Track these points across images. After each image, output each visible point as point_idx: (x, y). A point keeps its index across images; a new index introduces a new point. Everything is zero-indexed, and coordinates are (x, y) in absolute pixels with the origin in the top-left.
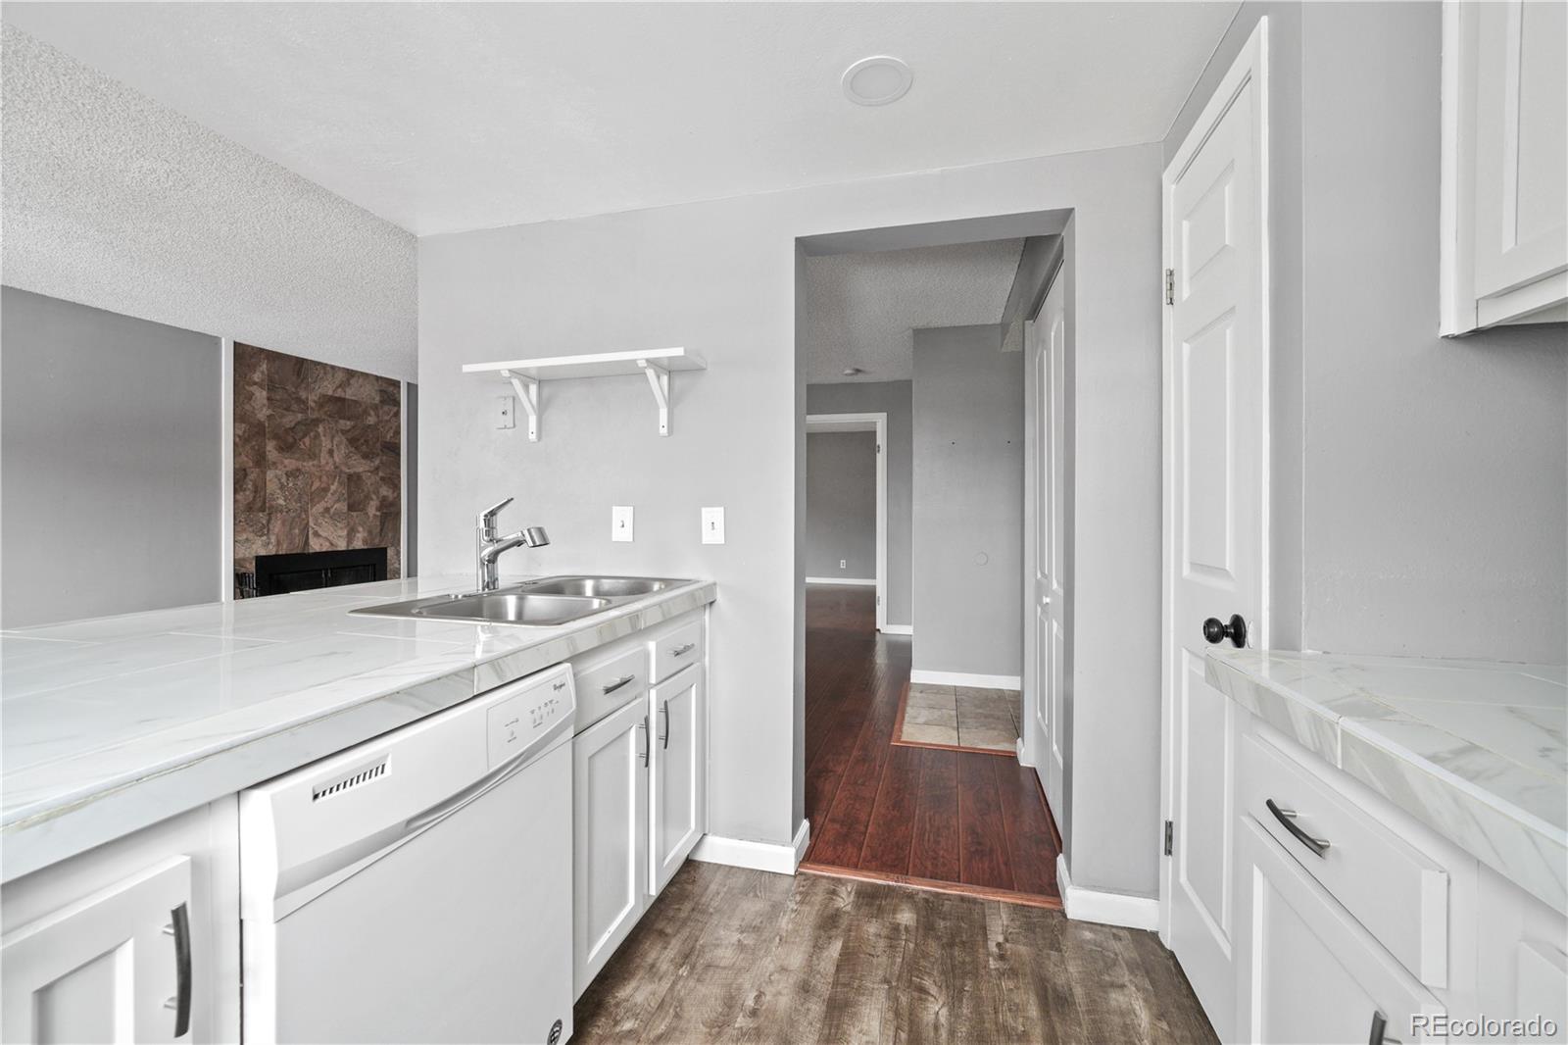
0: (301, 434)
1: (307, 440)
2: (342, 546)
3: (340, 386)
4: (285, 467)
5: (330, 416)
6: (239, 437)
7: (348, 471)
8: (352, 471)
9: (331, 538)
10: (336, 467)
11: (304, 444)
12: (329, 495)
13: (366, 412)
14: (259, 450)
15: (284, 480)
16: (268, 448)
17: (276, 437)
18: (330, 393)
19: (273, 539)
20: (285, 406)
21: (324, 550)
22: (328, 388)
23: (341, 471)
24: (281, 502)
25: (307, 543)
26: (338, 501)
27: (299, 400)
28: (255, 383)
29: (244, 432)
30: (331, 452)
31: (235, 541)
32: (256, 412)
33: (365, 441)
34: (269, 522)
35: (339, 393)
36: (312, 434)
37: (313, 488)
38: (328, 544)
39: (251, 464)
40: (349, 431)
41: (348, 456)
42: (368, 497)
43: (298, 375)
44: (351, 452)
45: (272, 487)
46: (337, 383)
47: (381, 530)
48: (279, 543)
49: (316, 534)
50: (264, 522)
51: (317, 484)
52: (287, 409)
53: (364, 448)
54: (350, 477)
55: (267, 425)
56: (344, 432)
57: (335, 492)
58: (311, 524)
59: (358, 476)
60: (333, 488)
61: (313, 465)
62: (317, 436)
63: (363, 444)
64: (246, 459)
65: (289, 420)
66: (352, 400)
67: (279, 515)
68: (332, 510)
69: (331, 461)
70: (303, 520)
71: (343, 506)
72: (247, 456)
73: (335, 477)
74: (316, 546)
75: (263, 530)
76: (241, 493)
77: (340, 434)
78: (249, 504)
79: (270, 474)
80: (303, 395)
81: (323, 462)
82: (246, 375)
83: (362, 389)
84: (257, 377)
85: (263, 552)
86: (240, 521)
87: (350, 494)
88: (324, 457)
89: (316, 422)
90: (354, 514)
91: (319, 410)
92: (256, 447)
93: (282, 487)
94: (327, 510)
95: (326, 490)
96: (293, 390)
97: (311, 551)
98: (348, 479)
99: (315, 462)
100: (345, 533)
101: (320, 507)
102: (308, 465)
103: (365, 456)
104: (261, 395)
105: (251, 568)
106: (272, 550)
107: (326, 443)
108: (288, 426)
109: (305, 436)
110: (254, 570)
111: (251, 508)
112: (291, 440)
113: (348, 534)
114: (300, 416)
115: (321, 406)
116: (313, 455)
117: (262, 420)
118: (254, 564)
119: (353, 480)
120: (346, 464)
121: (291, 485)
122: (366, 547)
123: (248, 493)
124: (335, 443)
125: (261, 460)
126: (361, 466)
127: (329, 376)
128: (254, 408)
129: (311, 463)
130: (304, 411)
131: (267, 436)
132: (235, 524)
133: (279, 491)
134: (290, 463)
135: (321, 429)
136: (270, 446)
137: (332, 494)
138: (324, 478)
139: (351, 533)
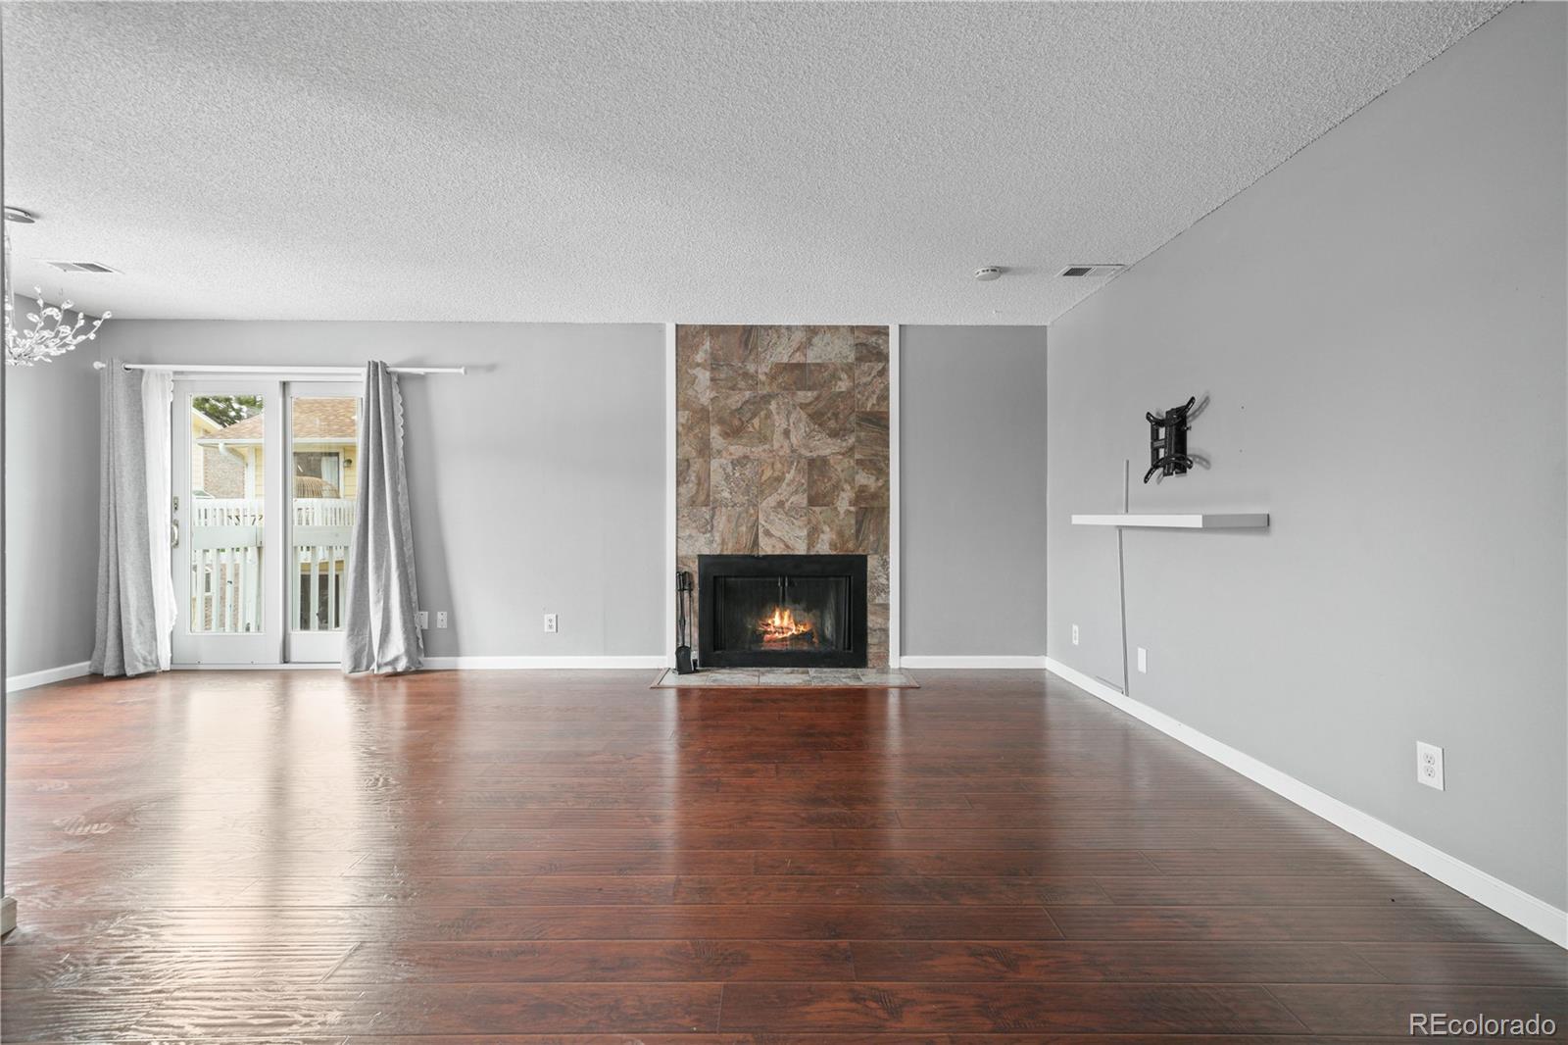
0: (749, 415)
1: (756, 422)
2: (801, 549)
3: (798, 349)
4: (731, 454)
5: (785, 389)
6: (683, 425)
7: (809, 454)
8: (814, 455)
9: (786, 539)
10: (792, 451)
11: (753, 427)
12: (784, 485)
13: (835, 377)
14: (702, 438)
15: (729, 469)
16: (713, 435)
17: (721, 421)
18: (785, 360)
19: (718, 538)
20: (730, 384)
21: (778, 552)
22: (783, 354)
23: (800, 456)
24: (726, 494)
25: (756, 543)
26: (796, 492)
27: (746, 375)
28: (698, 365)
29: (688, 419)
30: (787, 433)
31: (677, 537)
32: (699, 396)
33: (833, 414)
34: (712, 517)
35: (798, 358)
36: (763, 413)
37: (764, 478)
38: (783, 546)
39: (694, 454)
40: (810, 403)
41: (809, 436)
42: (837, 487)
43: (746, 345)
44: (814, 430)
45: (716, 477)
46: (795, 345)
47: (858, 531)
48: (723, 542)
49: (768, 533)
50: (708, 517)
51: (768, 473)
52: (733, 388)
53: (832, 424)
54: (811, 462)
55: (710, 409)
56: (803, 406)
57: (793, 481)
58: (762, 521)
59: (824, 460)
60: (789, 477)
61: (764, 450)
62: (769, 415)
63: (830, 419)
64: (690, 449)
65: (735, 400)
66: (814, 364)
67: (724, 509)
68: (787, 505)
69: (786, 444)
70: (751, 515)
71: (802, 499)
72: (690, 445)
73: (792, 463)
74: (768, 547)
75: (708, 527)
76: (685, 486)
77: (798, 408)
78: (692, 497)
79: (715, 464)
80: (751, 368)
81: (776, 445)
82: (689, 357)
83: (829, 349)
84: (700, 357)
85: (706, 551)
86: (683, 516)
87: (812, 483)
88: (778, 439)
89: (766, 399)
90: (817, 509)
91: (770, 384)
92: (700, 435)
93: (727, 477)
94: (781, 504)
95: (779, 480)
96: (740, 364)
97: (761, 553)
98: (809, 465)
99: (767, 447)
100: (804, 533)
101: (771, 501)
102: (758, 451)
103: (834, 434)
104: (704, 376)
105: (694, 568)
106: (715, 550)
107: (780, 422)
108: (734, 408)
109: (754, 415)
110: (697, 569)
111: (694, 502)
112: (736, 423)
113: (808, 535)
114: (748, 394)
115: (773, 377)
116: (764, 439)
117: (706, 404)
118: (697, 563)
119: (817, 467)
120: (806, 446)
121: (737, 475)
122: (835, 553)
123: (691, 485)
124: (791, 421)
125: (705, 450)
126: (826, 447)
127: (784, 340)
128: (697, 392)
129: (761, 449)
130: (752, 388)
131: (711, 421)
132: (677, 519)
133: (723, 482)
134: (737, 450)
135: (773, 406)
136: (715, 432)
137: (788, 485)
138: (778, 466)
139: (814, 533)
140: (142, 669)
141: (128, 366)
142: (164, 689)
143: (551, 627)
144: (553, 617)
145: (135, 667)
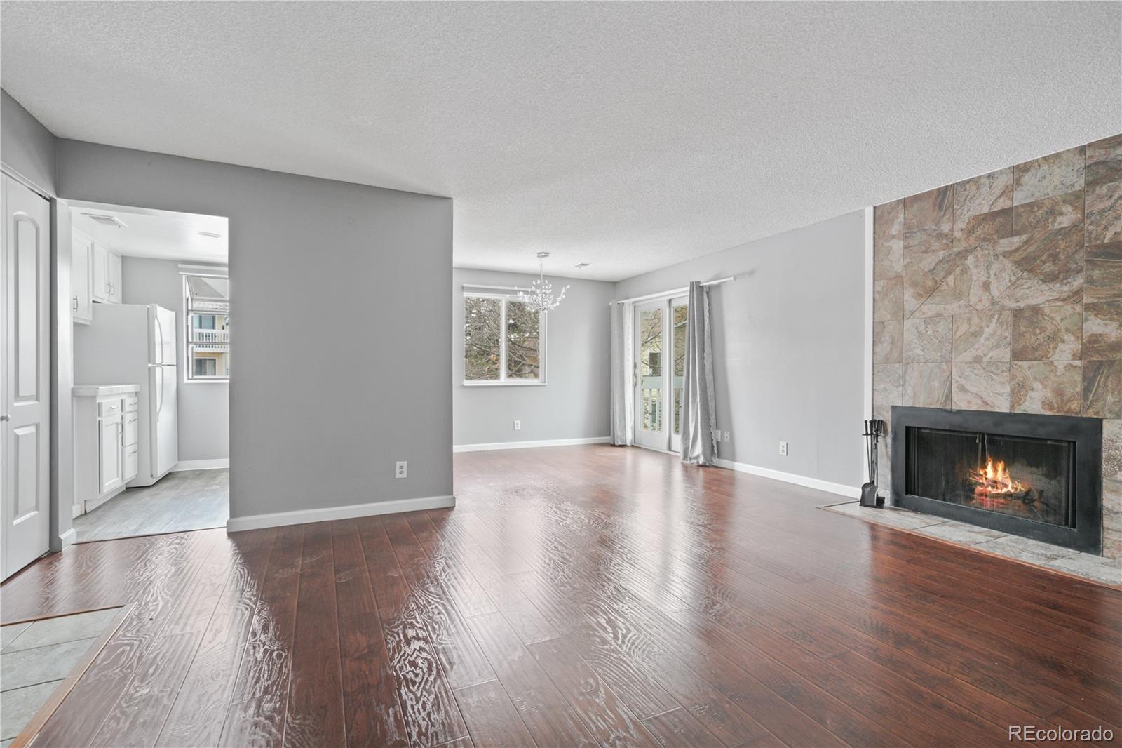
0: (943, 274)
1: (951, 280)
2: (1003, 406)
3: (1002, 195)
4: (924, 313)
5: (985, 240)
6: (878, 292)
7: (1014, 305)
8: (1022, 304)
9: (984, 395)
10: (993, 303)
11: (948, 285)
12: (982, 340)
13: (1053, 212)
14: (896, 302)
15: (922, 328)
16: (906, 297)
17: (914, 284)
18: (986, 210)
19: (909, 391)
20: (923, 248)
21: (974, 408)
22: (983, 205)
23: (1003, 308)
24: (918, 351)
25: (949, 397)
26: (997, 346)
27: (941, 236)
28: (893, 237)
29: (883, 287)
30: (986, 286)
31: (873, 390)
32: (894, 265)
33: (1050, 256)
34: (904, 373)
35: (1003, 204)
36: (958, 270)
37: (958, 334)
38: (980, 402)
39: (889, 317)
40: (1018, 249)
41: (1014, 285)
42: (1054, 338)
43: (940, 207)
44: (1022, 277)
45: (910, 335)
46: (997, 191)
47: (1086, 390)
48: (915, 395)
49: (962, 389)
50: (901, 373)
51: (963, 328)
52: (926, 252)
53: (1048, 267)
54: (1018, 314)
55: (904, 275)
56: (1006, 254)
57: (993, 335)
58: (955, 376)
59: (1036, 310)
60: (987, 331)
61: (960, 307)
62: (965, 271)
63: (1044, 263)
64: (884, 312)
65: (929, 261)
66: (1022, 206)
67: (916, 365)
68: (986, 360)
69: (985, 297)
70: (944, 371)
71: (1005, 354)
72: (885, 310)
73: (992, 316)
74: (961, 402)
75: (902, 381)
76: (880, 345)
77: (1001, 258)
78: (887, 354)
79: (907, 324)
80: (945, 228)
81: (973, 300)
82: (885, 232)
83: (1045, 182)
84: (895, 229)
85: (899, 403)
86: (879, 372)
87: (1016, 336)
88: (975, 293)
89: (963, 255)
90: (1025, 364)
91: (967, 239)
92: (894, 300)
93: (920, 335)
94: (978, 360)
95: (976, 335)
96: (934, 227)
97: (955, 408)
98: (1015, 316)
99: (962, 302)
100: (1007, 389)
101: (968, 356)
102: (954, 307)
103: (1051, 278)
104: (897, 246)
105: (887, 417)
106: (908, 403)
107: (978, 275)
108: (927, 270)
109: (948, 273)
110: (890, 419)
111: (888, 359)
112: (930, 283)
113: (1013, 392)
114: (941, 254)
115: (969, 231)
116: (958, 295)
117: (900, 271)
118: (890, 413)
119: (1027, 317)
120: (1011, 297)
121: (930, 332)
122: (1049, 413)
123: (885, 344)
124: (992, 273)
125: (900, 313)
126: (1037, 294)
127: (985, 189)
128: (891, 261)
129: (955, 305)
130: (948, 247)
131: (905, 285)
132: (873, 374)
133: (916, 341)
134: (930, 308)
135: (970, 260)
136: (908, 294)
137: (987, 339)
138: (976, 320)
139: (1019, 390)
140: (620, 443)
141: (619, 302)
142: (629, 454)
143: (783, 451)
144: (785, 444)
145: (618, 442)
